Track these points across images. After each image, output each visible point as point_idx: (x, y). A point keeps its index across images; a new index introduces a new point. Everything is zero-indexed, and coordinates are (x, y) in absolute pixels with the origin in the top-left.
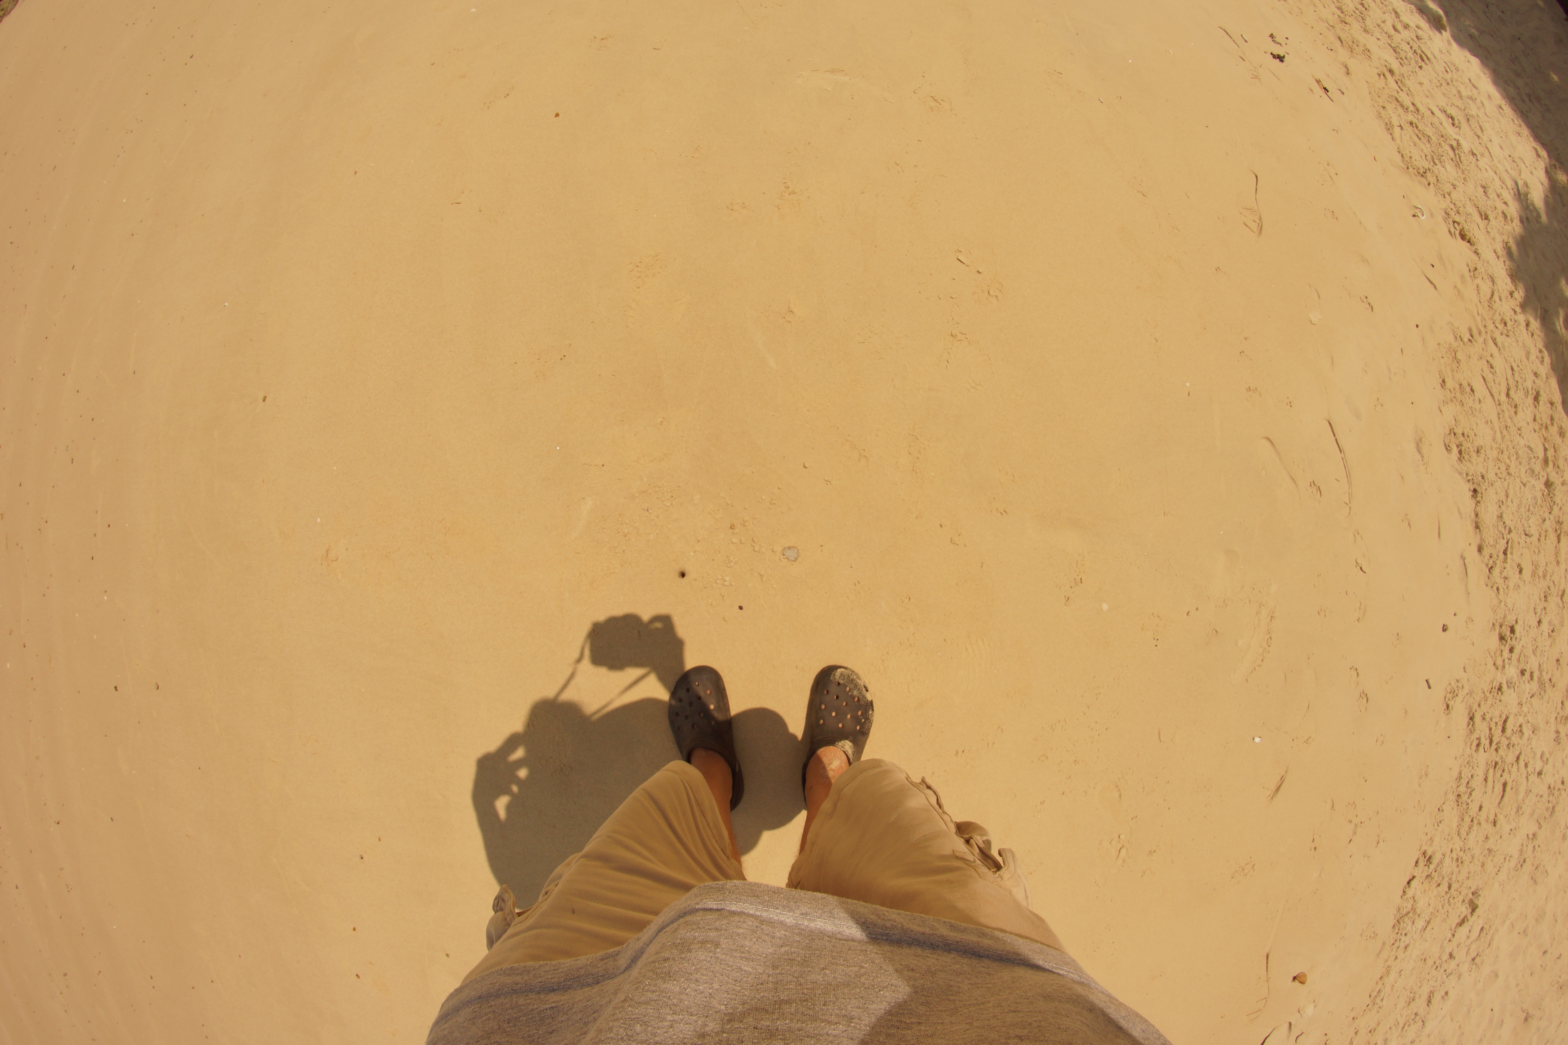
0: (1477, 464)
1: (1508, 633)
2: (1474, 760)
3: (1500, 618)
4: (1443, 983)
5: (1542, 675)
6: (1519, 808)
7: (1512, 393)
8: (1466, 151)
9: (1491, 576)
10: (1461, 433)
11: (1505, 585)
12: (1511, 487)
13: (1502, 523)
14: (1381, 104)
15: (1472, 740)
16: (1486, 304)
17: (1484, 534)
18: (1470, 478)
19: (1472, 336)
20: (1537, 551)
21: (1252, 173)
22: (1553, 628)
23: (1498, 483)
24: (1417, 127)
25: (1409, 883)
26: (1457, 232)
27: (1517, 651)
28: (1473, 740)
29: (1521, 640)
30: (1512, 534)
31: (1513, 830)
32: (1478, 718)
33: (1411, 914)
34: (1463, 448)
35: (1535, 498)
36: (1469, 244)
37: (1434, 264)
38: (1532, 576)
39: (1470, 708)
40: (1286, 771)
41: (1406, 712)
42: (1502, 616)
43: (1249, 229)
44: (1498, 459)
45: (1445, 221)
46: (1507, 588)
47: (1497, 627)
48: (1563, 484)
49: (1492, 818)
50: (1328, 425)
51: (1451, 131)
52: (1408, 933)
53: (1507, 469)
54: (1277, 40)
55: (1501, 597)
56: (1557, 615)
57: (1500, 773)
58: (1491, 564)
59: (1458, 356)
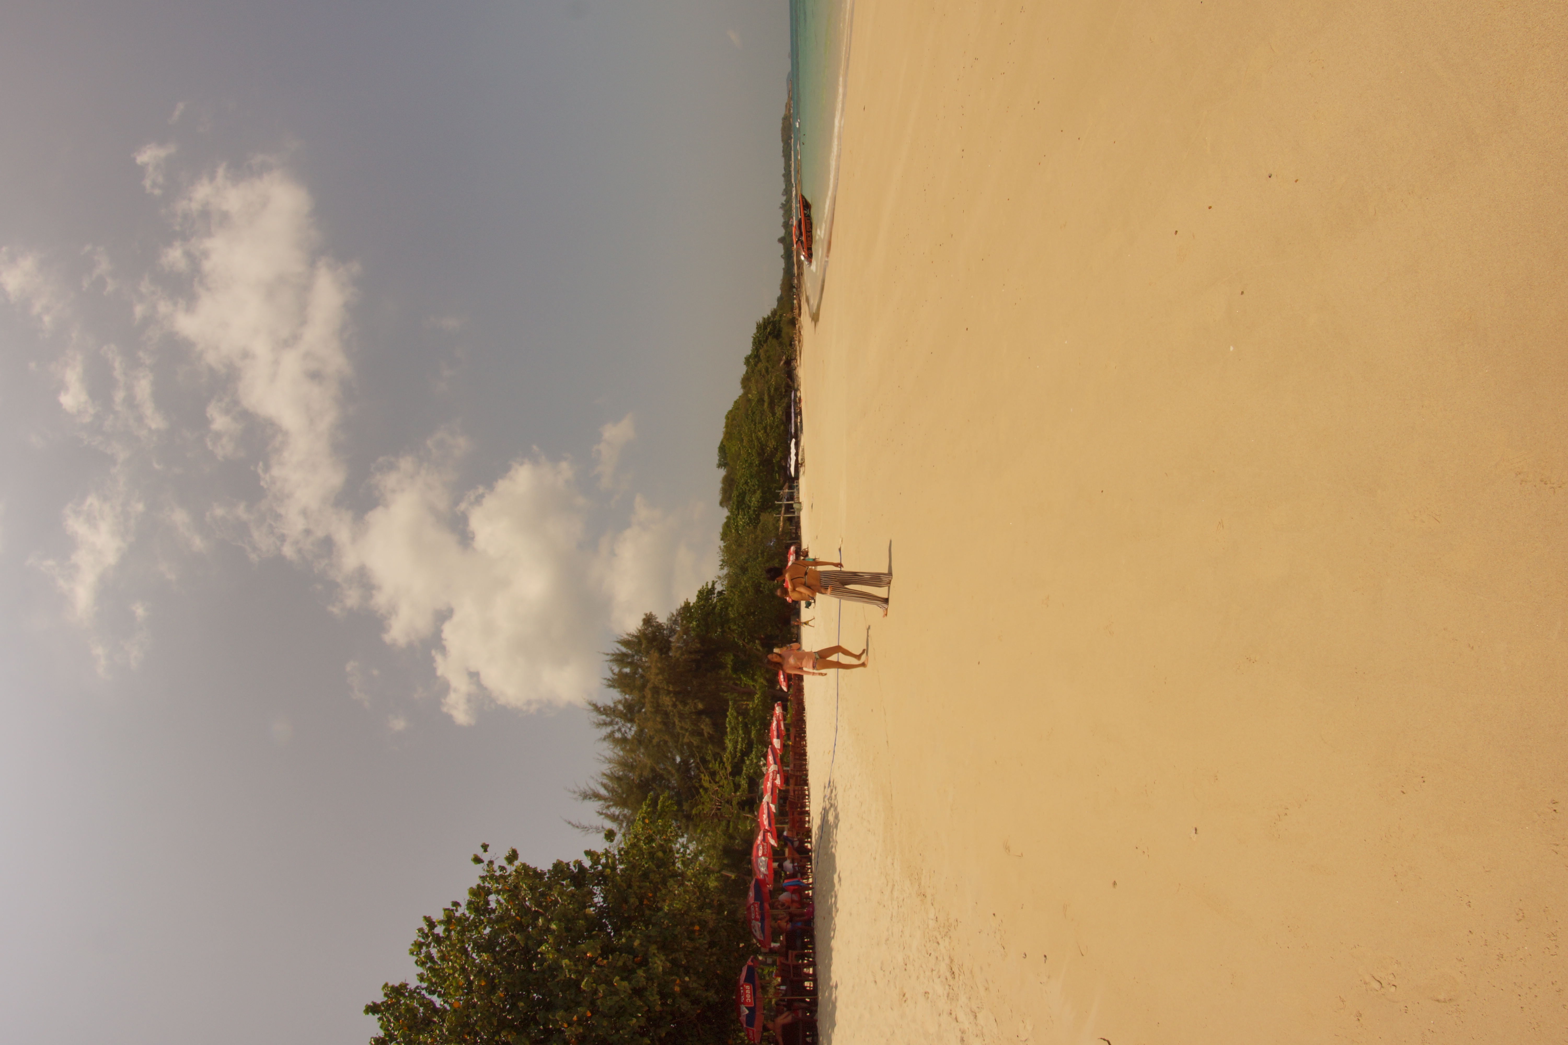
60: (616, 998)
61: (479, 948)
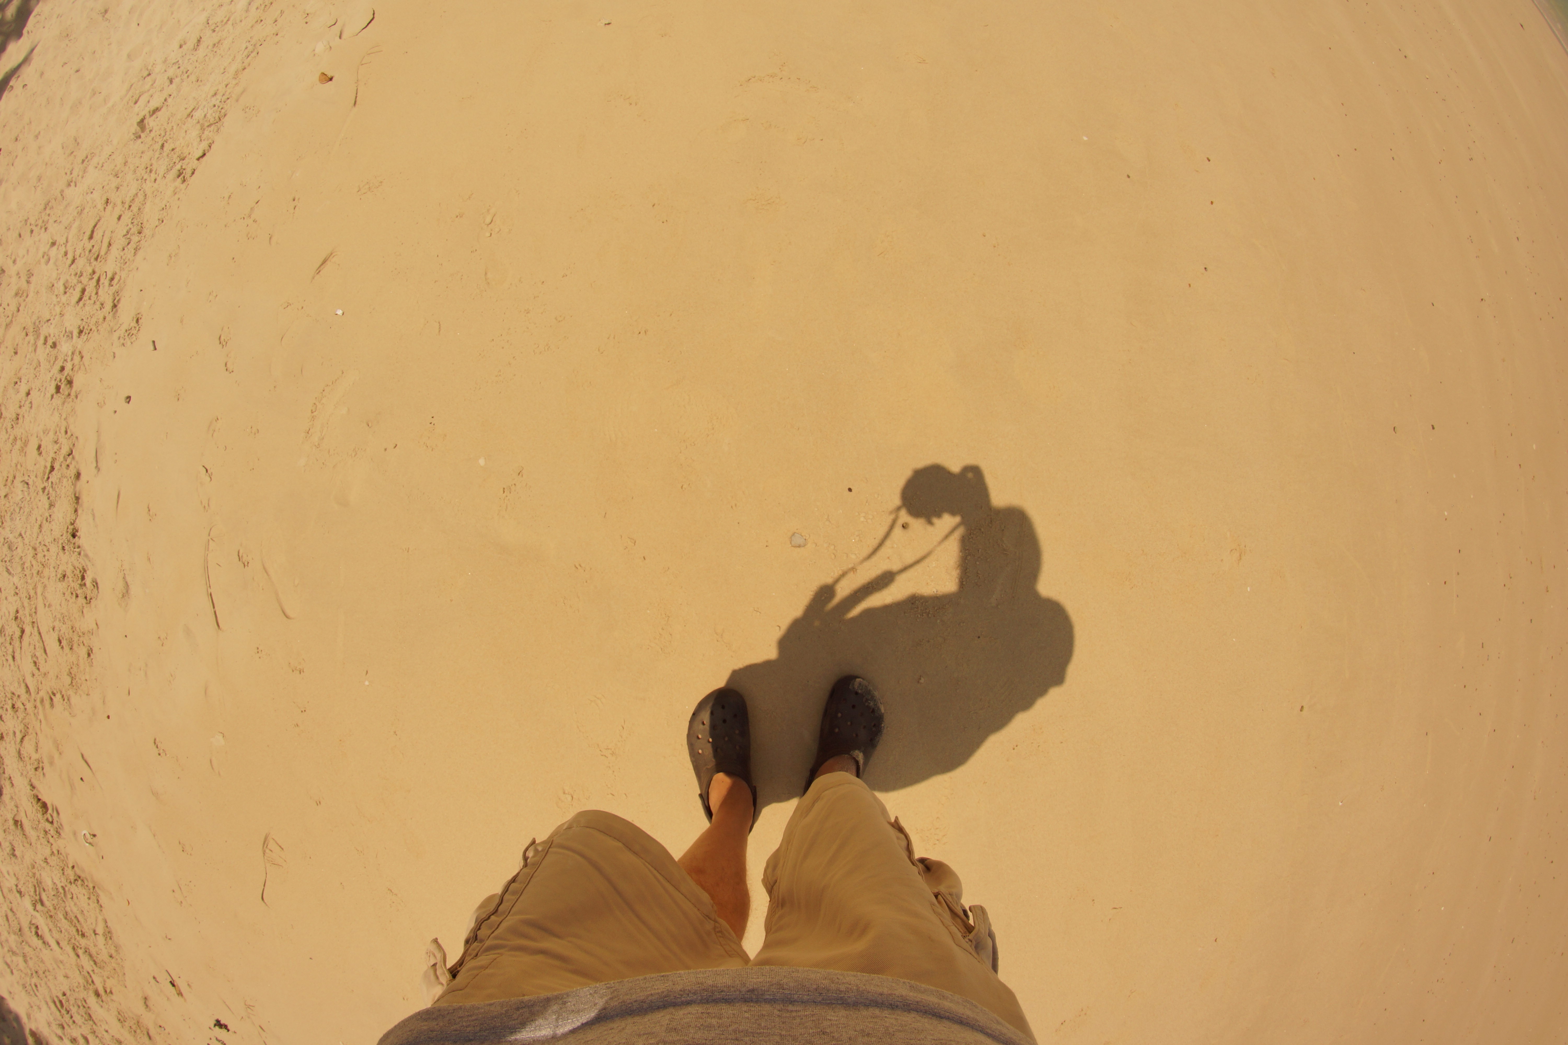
0: (67, 563)
1: (63, 386)
2: (119, 265)
3: (68, 403)
4: (183, 56)
5: (34, 340)
6: (80, 213)
8: (27, 896)
9: (71, 446)
10: (79, 598)
11: (58, 436)
12: (35, 535)
13: (51, 499)
14: (113, 961)
15: (118, 285)
17: (72, 490)
18: (77, 550)
19: (51, 699)
20: (19, 466)
21: (267, 903)
22: (15, 385)
23: (48, 540)
24: (78, 930)
25: (204, 155)
26: (50, 811)
27: (57, 367)
28: (116, 285)
29: (51, 378)
30: (42, 486)
31: (90, 193)
32: (108, 306)
33: (207, 124)
34: (79, 582)
35: (12, 519)
36: (40, 797)
37: (81, 781)
38: (28, 441)
39: (114, 317)
40: (313, 278)
41: (182, 322)
42: (66, 404)
43: (278, 842)
44: (44, 567)
45: (61, 825)
46: (56, 433)
47: (73, 394)
49: (110, 207)
50: (220, 625)
51: (41, 921)
52: (212, 107)
53: (36, 554)
55: (64, 424)
56: (9, 398)
57: (93, 251)
58: (69, 459)
59: (69, 680)
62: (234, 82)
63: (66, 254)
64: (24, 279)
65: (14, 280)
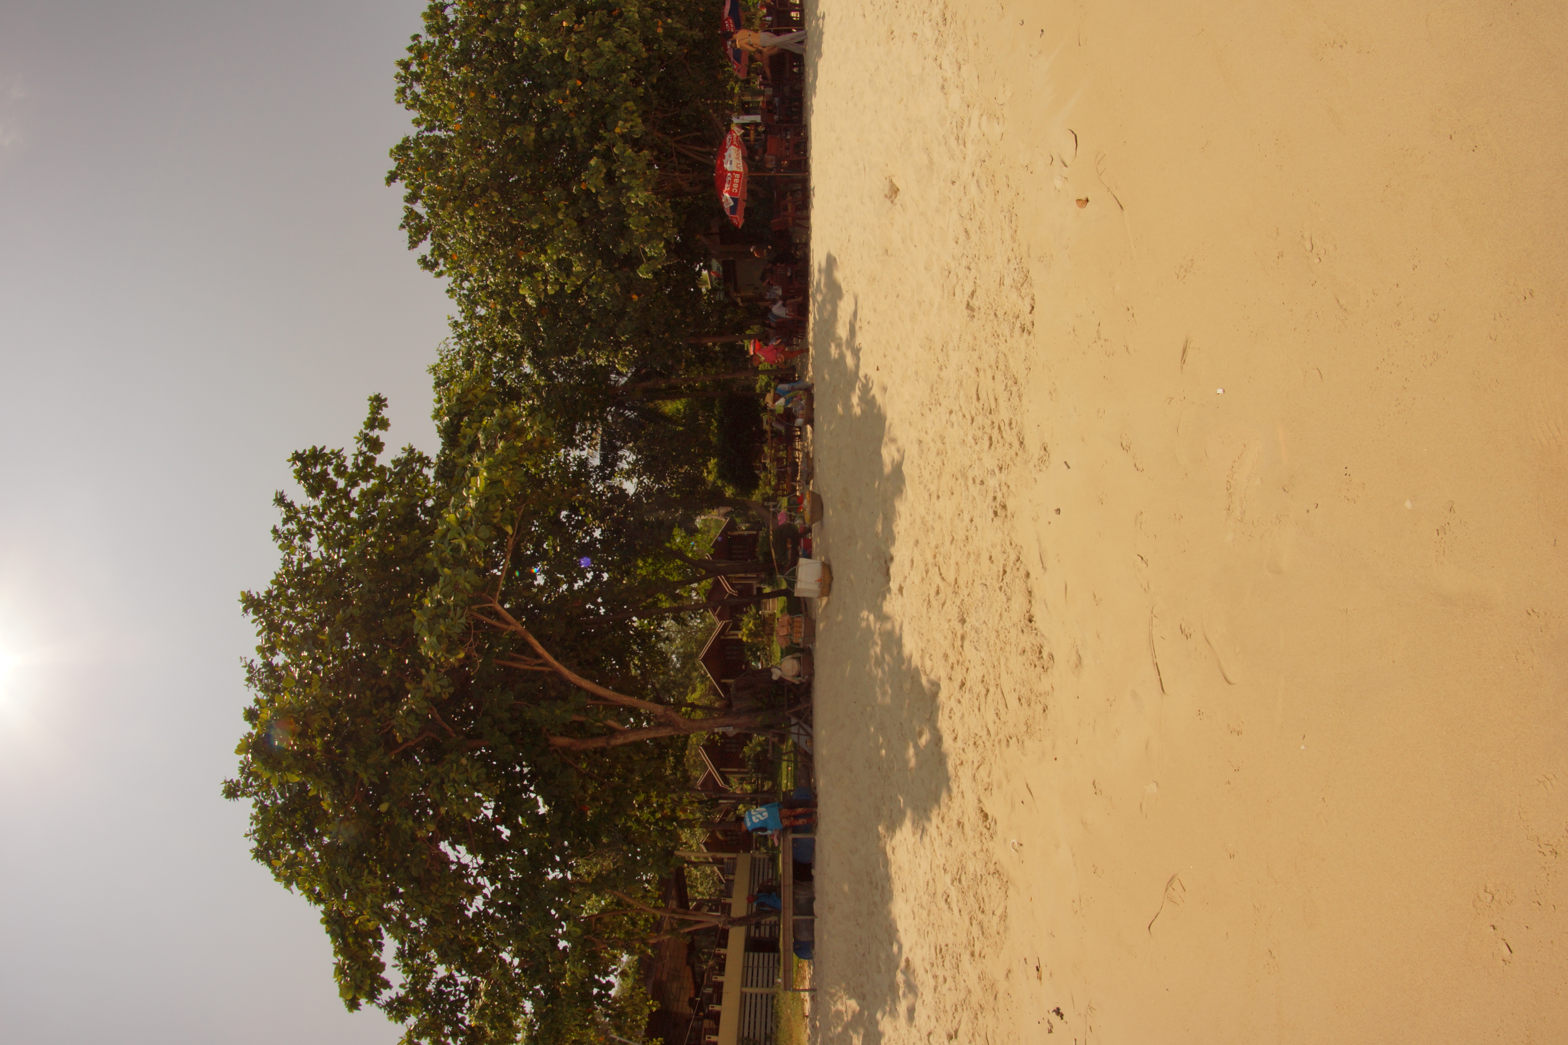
0: (1026, 642)
1: (999, 511)
2: (1011, 412)
3: (1007, 522)
4: (964, 248)
5: (964, 482)
6: (961, 384)
7: (984, 692)
8: (949, 874)
9: (1018, 554)
10: (1037, 668)
11: (1005, 548)
12: (997, 622)
13: (1007, 595)
14: (998, 936)
15: (1017, 426)
16: (987, 761)
17: (1024, 586)
18: (1034, 632)
19: (1008, 741)
20: (976, 573)
21: (1151, 934)
22: (959, 517)
23: (1008, 625)
24: (980, 907)
25: (1033, 307)
26: (989, 820)
27: (989, 499)
28: (1015, 427)
29: (987, 507)
30: (999, 587)
31: (960, 369)
32: (1016, 444)
33: (1019, 285)
34: (1037, 655)
35: (976, 612)
36: (983, 809)
37: (1022, 804)
38: (980, 554)
39: (1024, 451)
40: (1182, 368)
41: (1083, 440)
42: (1005, 523)
43: (1181, 885)
44: (1006, 645)
45: (996, 832)
46: (1003, 546)
47: (1009, 514)
48: (950, 620)
49: (981, 373)
50: (1165, 691)
51: (953, 893)
52: (1014, 271)
53: (999, 636)
54: (1048, 1026)
55: (1008, 538)
56: (957, 527)
57: (985, 407)
58: (1018, 564)
59: (1025, 728)
60: (602, 61)
61: (456, 65)
62: (1016, 245)
63: (964, 416)
64: (939, 443)
65: (931, 444)
